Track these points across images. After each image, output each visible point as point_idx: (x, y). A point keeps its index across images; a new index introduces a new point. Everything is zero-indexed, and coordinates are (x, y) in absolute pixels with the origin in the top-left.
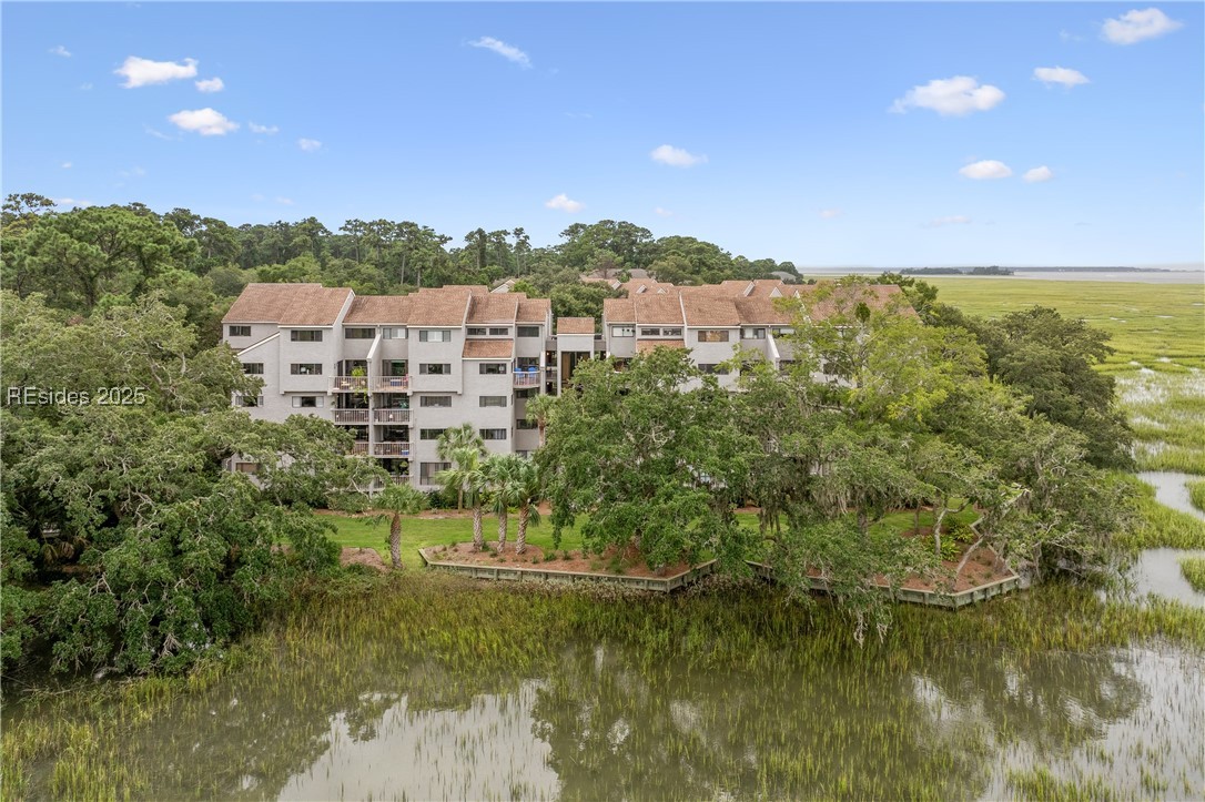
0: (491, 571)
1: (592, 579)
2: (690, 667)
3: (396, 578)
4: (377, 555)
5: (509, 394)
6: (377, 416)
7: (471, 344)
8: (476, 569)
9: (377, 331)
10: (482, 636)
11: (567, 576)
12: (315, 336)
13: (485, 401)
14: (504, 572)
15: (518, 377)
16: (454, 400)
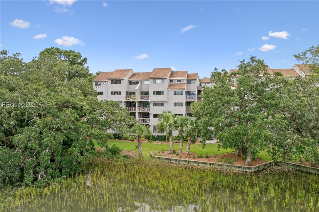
0: (176, 160)
1: (218, 165)
2: (275, 206)
3: (140, 161)
4: (134, 153)
5: (184, 102)
6: (139, 109)
7: (171, 85)
8: (170, 159)
9: (140, 82)
10: (170, 183)
11: (207, 163)
12: (118, 82)
13: (175, 104)
14: (182, 161)
15: (187, 97)
16: (165, 104)
